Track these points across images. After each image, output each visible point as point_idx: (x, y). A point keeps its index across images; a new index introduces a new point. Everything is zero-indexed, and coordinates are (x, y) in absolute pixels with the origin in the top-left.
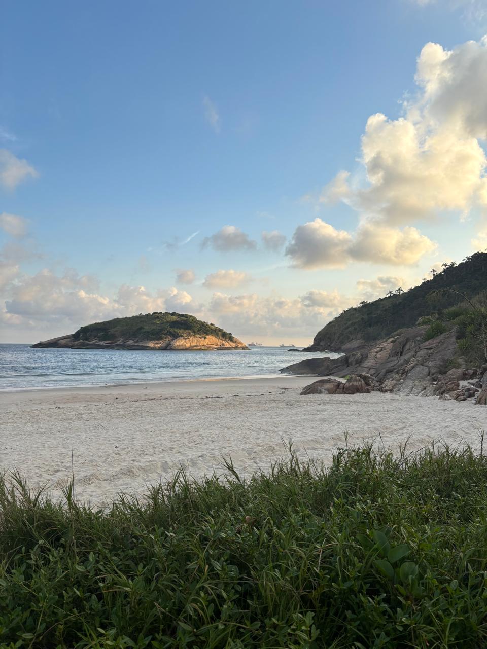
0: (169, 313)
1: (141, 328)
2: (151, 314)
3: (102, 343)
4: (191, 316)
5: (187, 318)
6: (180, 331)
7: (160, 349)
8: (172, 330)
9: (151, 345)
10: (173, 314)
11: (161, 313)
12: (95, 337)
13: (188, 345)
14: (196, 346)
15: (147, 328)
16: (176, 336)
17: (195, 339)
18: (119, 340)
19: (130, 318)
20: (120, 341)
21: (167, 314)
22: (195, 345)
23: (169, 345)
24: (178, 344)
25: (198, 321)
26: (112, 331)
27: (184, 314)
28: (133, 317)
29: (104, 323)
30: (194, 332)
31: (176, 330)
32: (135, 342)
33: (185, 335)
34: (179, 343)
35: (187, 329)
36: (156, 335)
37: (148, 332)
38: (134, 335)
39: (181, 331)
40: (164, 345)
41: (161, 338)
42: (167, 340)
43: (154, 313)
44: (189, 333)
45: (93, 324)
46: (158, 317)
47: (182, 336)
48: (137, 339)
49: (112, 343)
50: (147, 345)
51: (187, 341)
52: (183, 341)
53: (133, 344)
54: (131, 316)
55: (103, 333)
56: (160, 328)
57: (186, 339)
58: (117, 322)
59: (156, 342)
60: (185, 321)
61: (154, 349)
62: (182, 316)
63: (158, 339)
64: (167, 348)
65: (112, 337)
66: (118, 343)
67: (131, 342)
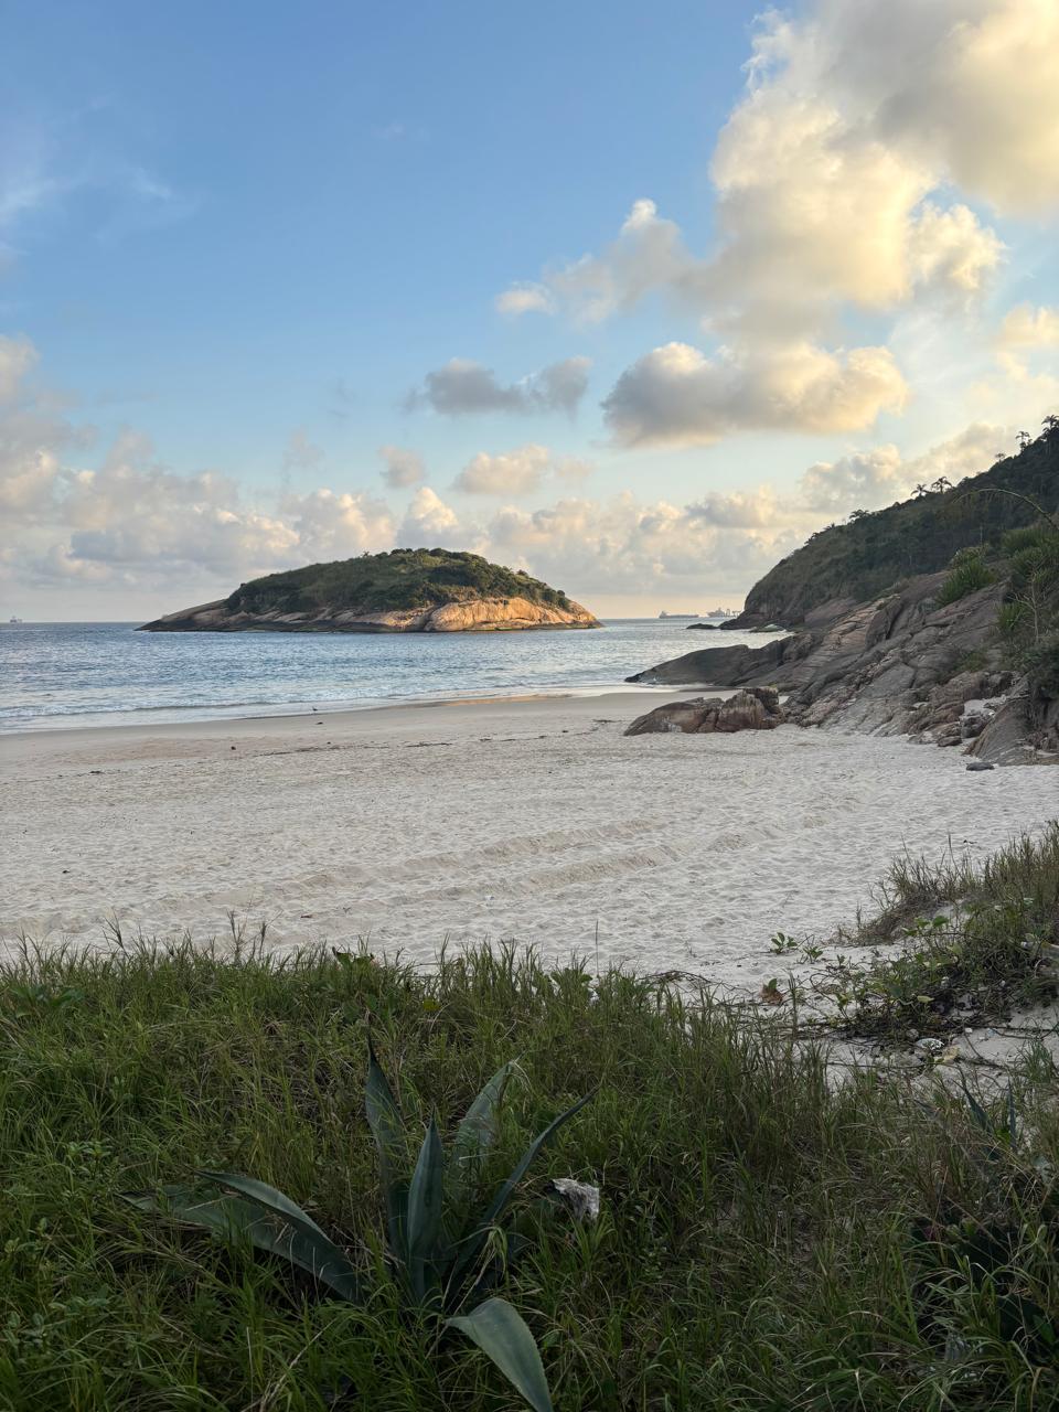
0: (427, 551)
1: (369, 584)
2: (389, 553)
3: (286, 618)
4: (475, 557)
5: (466, 560)
6: (451, 590)
7: (410, 630)
8: (433, 587)
9: (390, 620)
10: (436, 553)
11: (409, 551)
12: (272, 605)
13: (469, 621)
14: (486, 622)
15: (380, 583)
16: (441, 601)
17: (483, 606)
18: (323, 611)
19: (343, 563)
20: (325, 614)
21: (422, 552)
22: (485, 619)
23: (427, 620)
24: (447, 618)
25: (491, 566)
26: (307, 591)
27: (459, 551)
28: (351, 560)
29: (290, 574)
30: (481, 590)
31: (443, 588)
32: (355, 615)
33: (462, 598)
34: (451, 615)
35: (467, 584)
36: (400, 599)
37: (382, 592)
38: (353, 600)
39: (454, 589)
40: (418, 621)
41: (411, 606)
42: (424, 609)
43: (394, 552)
44: (472, 594)
45: (266, 578)
46: (403, 561)
47: (455, 600)
48: (360, 608)
49: (308, 618)
50: (382, 622)
51: (467, 609)
52: (459, 611)
53: (353, 619)
54: (346, 559)
55: (287, 597)
56: (408, 583)
57: (464, 606)
58: (317, 571)
59: (400, 613)
60: (461, 567)
61: (397, 630)
62: (456, 556)
63: (404, 609)
64: (425, 628)
65: (309, 605)
66: (320, 618)
67: (347, 616)
